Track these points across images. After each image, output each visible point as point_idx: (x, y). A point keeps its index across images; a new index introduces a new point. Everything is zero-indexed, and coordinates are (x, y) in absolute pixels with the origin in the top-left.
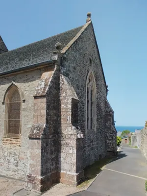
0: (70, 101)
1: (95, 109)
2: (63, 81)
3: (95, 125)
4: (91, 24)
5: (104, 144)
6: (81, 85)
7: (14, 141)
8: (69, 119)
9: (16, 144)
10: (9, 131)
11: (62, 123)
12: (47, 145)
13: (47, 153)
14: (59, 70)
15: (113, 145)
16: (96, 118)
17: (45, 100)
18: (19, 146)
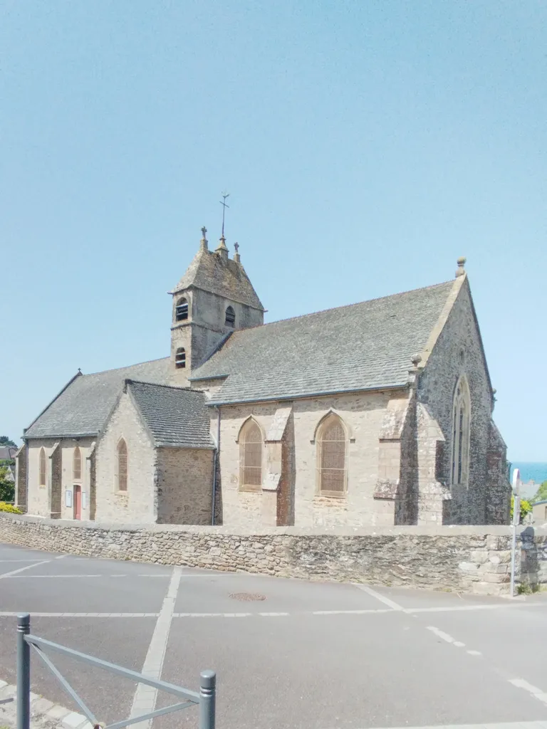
0: (434, 444)
1: (467, 446)
2: (421, 413)
3: (465, 475)
4: (466, 279)
5: (483, 513)
6: (444, 409)
7: (334, 502)
8: (430, 471)
9: (339, 506)
10: (323, 487)
11: (419, 476)
12: (400, 508)
13: (400, 519)
14: (415, 396)
15: (501, 516)
16: (469, 462)
17: (398, 445)
18: (346, 509)
